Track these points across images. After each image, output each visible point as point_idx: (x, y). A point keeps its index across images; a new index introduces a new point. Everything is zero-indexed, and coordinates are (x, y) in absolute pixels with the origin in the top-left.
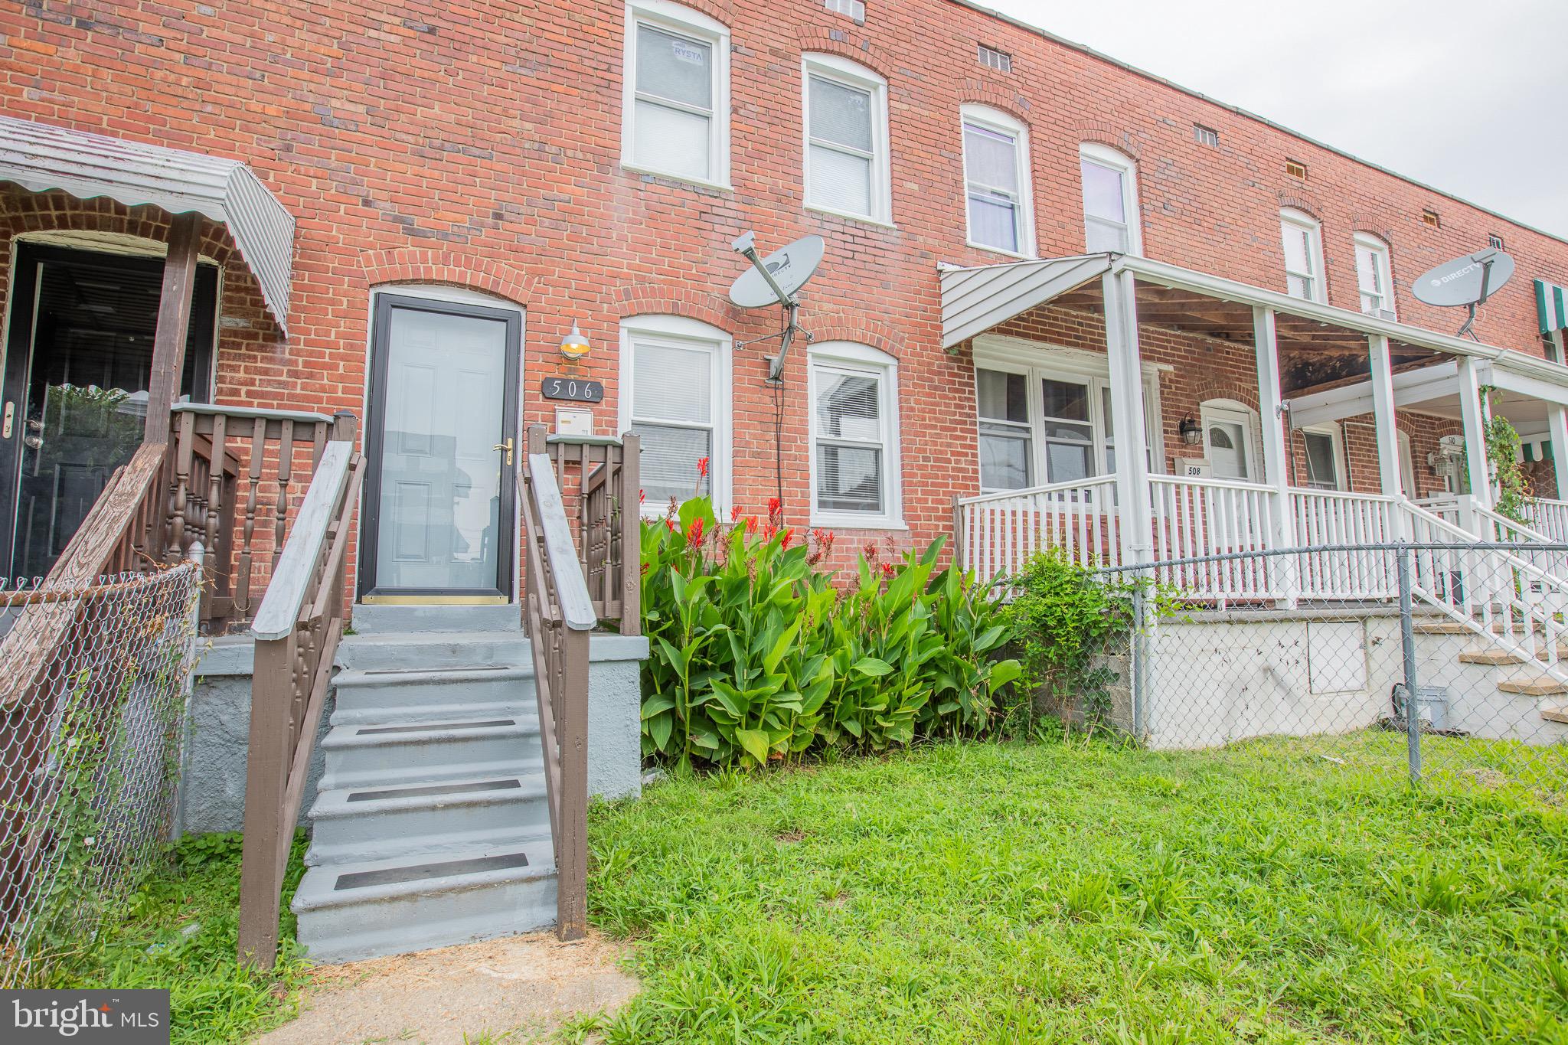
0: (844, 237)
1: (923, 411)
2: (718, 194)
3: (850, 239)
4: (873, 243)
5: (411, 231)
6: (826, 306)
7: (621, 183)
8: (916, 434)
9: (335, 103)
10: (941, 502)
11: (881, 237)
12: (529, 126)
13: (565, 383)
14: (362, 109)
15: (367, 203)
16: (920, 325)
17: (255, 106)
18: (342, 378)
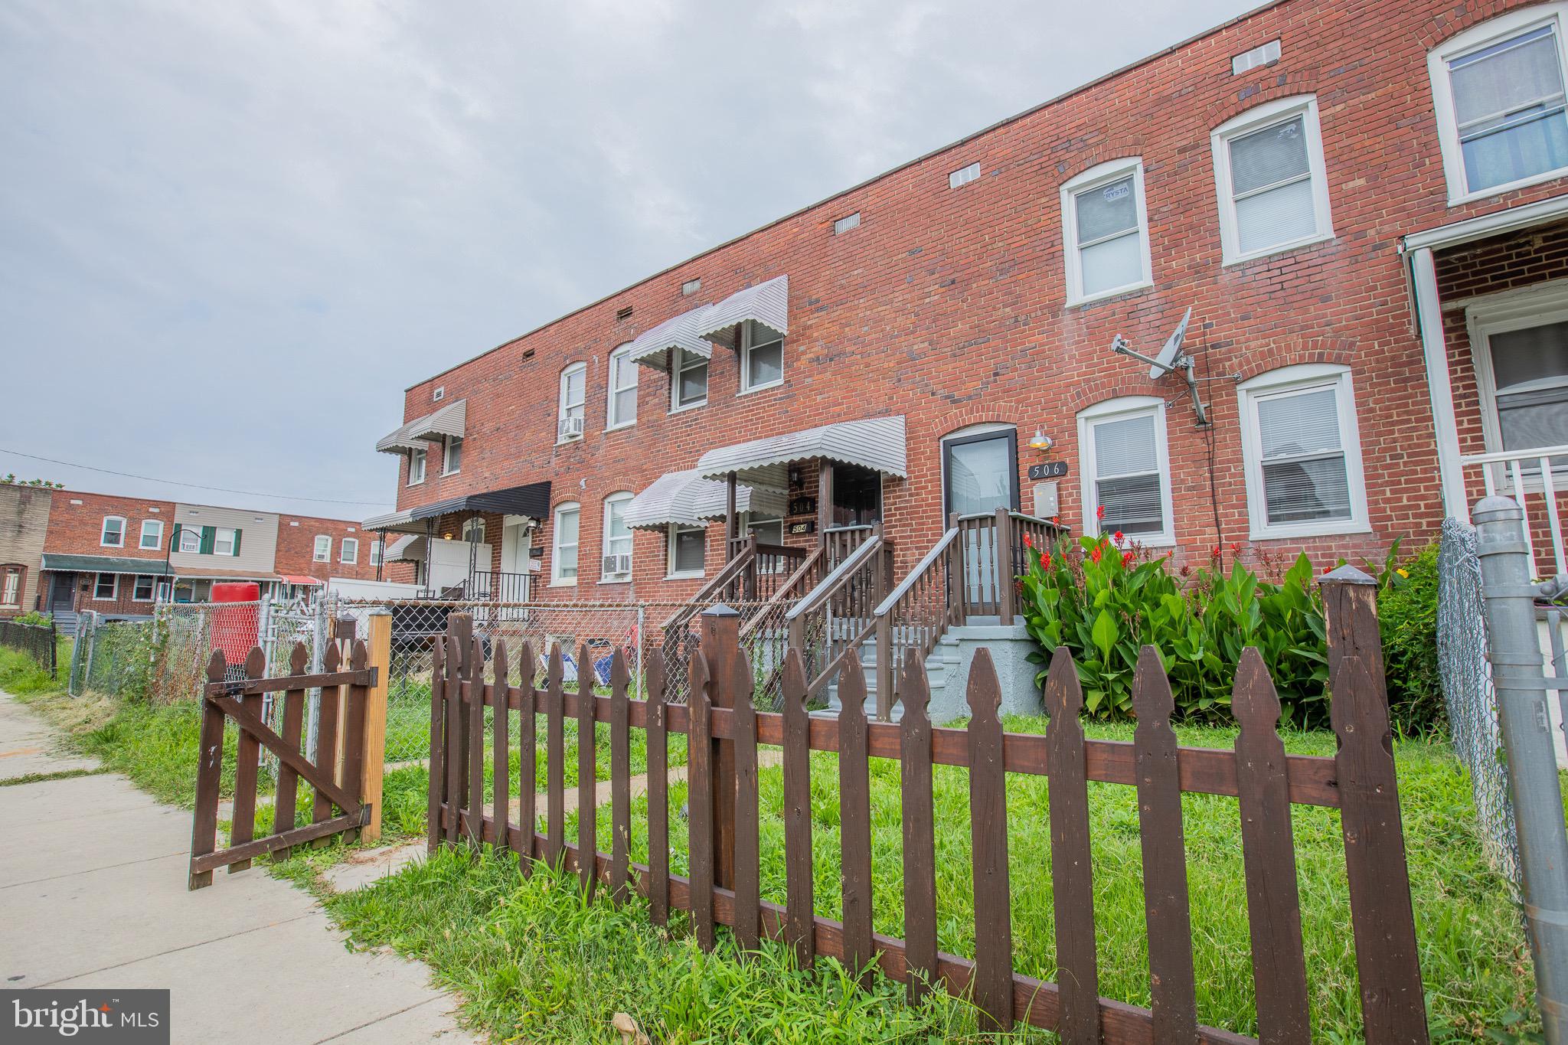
0: (1269, 274)
1: (1388, 408)
2: (1142, 292)
3: (1277, 272)
4: (1306, 265)
5: (954, 402)
6: (1252, 344)
7: (1067, 319)
8: (1379, 434)
9: (916, 347)
10: (1423, 498)
11: (1316, 254)
12: (1008, 310)
13: (1041, 467)
14: (926, 344)
15: (933, 394)
16: (1377, 321)
17: (886, 365)
18: (930, 492)
